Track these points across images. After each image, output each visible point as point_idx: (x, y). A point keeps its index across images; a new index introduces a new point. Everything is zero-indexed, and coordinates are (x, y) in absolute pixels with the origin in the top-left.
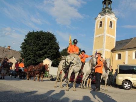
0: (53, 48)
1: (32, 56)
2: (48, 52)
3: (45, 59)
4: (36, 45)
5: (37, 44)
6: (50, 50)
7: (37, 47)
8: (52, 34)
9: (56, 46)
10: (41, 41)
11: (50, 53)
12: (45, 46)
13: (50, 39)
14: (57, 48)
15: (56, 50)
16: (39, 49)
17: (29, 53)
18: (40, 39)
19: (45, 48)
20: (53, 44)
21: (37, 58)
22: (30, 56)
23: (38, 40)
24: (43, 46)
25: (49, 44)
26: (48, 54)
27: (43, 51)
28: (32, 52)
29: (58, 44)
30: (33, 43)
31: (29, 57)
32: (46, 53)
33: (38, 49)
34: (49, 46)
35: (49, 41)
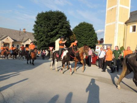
0: (64, 27)
1: (44, 37)
2: (59, 32)
3: (58, 39)
4: (46, 26)
5: (48, 25)
6: (61, 30)
7: (48, 28)
8: (62, 12)
9: (67, 25)
10: (51, 21)
11: (62, 33)
12: (55, 26)
13: (60, 18)
14: (68, 27)
15: (67, 29)
16: (51, 30)
17: (41, 35)
18: (50, 19)
19: (56, 28)
20: (63, 23)
21: (49, 39)
22: (43, 37)
23: (48, 21)
24: (54, 26)
25: (60, 24)
26: (60, 34)
27: (54, 31)
28: (44, 34)
29: (69, 22)
30: (43, 24)
31: (42, 39)
32: (57, 33)
33: (49, 30)
34: (59, 26)
35: (59, 21)
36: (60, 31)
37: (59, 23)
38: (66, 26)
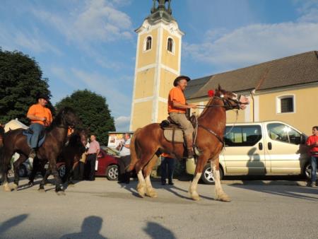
0: (32, 92)
2: (18, 103)
3: (10, 120)
6: (23, 99)
8: (30, 57)
12: (7, 88)
13: (24, 71)
19: (10, 94)
20: (31, 83)
24: (4, 88)
25: (21, 83)
26: (18, 109)
29: (46, 84)
32: (11, 106)
34: (20, 87)
35: (18, 76)
36: (20, 102)
37: (18, 80)
38: (38, 90)
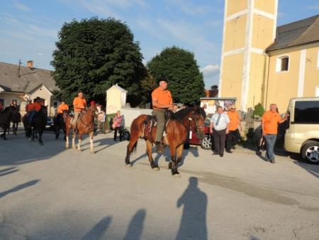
0: (127, 57)
1: (79, 82)
2: (116, 69)
3: (112, 86)
4: (85, 54)
5: (88, 53)
6: (119, 65)
7: (88, 59)
8: (122, 22)
9: (133, 53)
10: (96, 43)
11: (123, 72)
12: (106, 56)
13: (118, 37)
14: (137, 59)
15: (134, 61)
16: (94, 65)
17: (72, 76)
18: (92, 39)
19: (108, 60)
20: (126, 49)
21: (92, 87)
22: (75, 81)
23: (89, 43)
24: (104, 56)
25: (117, 50)
26: (116, 74)
27: (104, 68)
28: (79, 74)
29: (138, 47)
30: (77, 50)
31: (73, 85)
32: (110, 72)
33: (91, 64)
34: (116, 55)
35: (114, 42)
36: (118, 67)
37: (114, 47)
38: (132, 55)
